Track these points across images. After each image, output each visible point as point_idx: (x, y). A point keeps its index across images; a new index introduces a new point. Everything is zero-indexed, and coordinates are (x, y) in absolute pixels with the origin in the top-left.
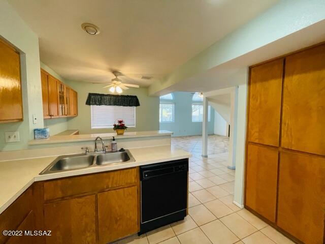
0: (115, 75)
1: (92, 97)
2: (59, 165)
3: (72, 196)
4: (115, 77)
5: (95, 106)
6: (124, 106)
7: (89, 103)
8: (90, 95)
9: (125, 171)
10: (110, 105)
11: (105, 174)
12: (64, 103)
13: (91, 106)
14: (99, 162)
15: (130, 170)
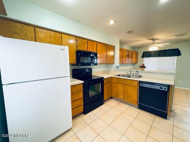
0: (153, 41)
1: (145, 53)
2: (119, 75)
3: (119, 83)
4: (153, 42)
5: (146, 58)
6: (166, 56)
7: (143, 57)
8: (144, 53)
9: (134, 81)
10: (155, 57)
11: (127, 80)
12: (129, 58)
13: (144, 58)
14: (129, 77)
15: (135, 81)
